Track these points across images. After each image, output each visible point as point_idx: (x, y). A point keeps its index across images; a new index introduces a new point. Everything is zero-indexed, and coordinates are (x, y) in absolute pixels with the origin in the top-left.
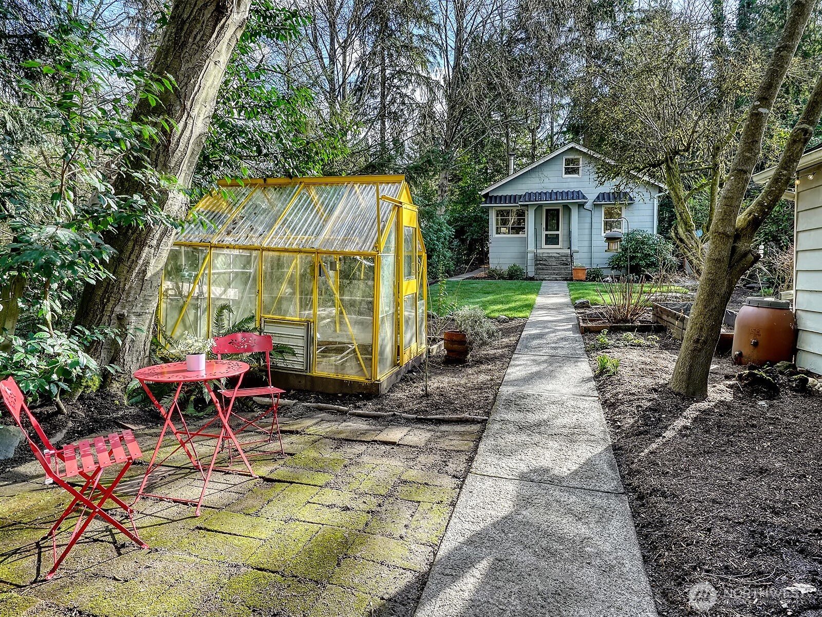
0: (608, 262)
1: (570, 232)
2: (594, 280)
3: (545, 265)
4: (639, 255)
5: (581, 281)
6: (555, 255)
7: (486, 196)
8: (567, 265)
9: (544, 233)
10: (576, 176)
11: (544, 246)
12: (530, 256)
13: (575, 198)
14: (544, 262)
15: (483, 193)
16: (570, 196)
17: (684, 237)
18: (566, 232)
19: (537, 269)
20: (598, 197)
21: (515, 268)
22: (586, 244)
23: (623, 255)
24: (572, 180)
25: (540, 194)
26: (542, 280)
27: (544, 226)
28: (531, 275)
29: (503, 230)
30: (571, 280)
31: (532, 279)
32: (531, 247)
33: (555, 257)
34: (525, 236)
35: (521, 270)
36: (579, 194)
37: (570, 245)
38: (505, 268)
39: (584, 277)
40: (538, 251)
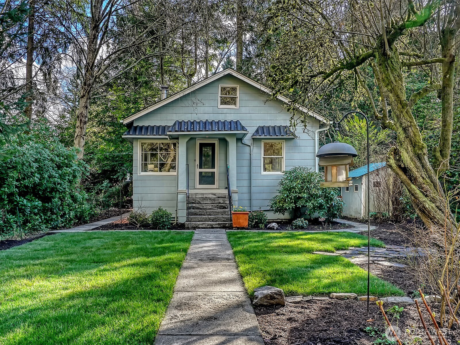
0: (270, 204)
1: (227, 170)
2: (256, 226)
3: (198, 208)
4: (305, 195)
5: (243, 228)
6: (211, 196)
7: (130, 125)
8: (225, 208)
9: (198, 170)
10: (233, 107)
11: (198, 186)
12: (181, 197)
13: (233, 129)
14: (197, 205)
15: (126, 122)
16: (227, 126)
17: (411, 166)
18: (223, 169)
19: (188, 214)
20: (257, 131)
21: (161, 213)
22: (246, 183)
23: (287, 196)
24: (229, 111)
25: (192, 123)
26: (194, 228)
27: (198, 162)
28: (182, 220)
29: (151, 167)
30: (231, 227)
31: (182, 226)
32: (182, 187)
33: (210, 199)
34: (175, 174)
35: (168, 216)
36: (237, 125)
37: (228, 184)
38: (149, 215)
39: (246, 224)
40: (191, 191)
